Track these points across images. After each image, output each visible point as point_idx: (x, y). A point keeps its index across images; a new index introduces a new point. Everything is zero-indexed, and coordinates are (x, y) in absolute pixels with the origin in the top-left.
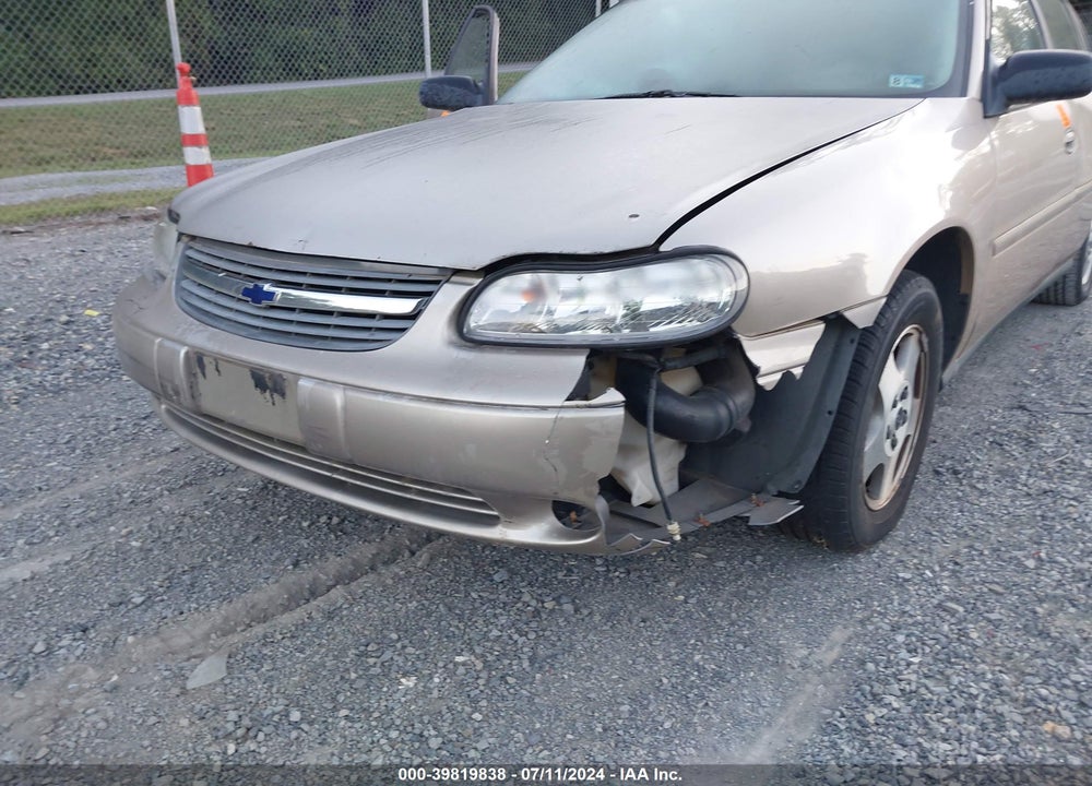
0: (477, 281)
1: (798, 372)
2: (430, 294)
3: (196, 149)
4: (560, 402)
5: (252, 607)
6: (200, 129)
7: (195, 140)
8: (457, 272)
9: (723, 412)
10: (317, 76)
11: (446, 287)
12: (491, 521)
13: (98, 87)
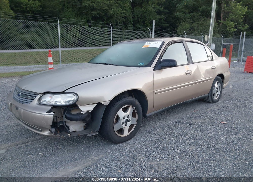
0: (42, 95)
1: (90, 111)
2: (36, 96)
3: (51, 65)
4: (45, 113)
5: (16, 144)
6: (52, 61)
7: (51, 63)
8: (40, 94)
9: (81, 117)
10: (100, 46)
11: (38, 95)
12: (41, 131)
13: (55, 47)
